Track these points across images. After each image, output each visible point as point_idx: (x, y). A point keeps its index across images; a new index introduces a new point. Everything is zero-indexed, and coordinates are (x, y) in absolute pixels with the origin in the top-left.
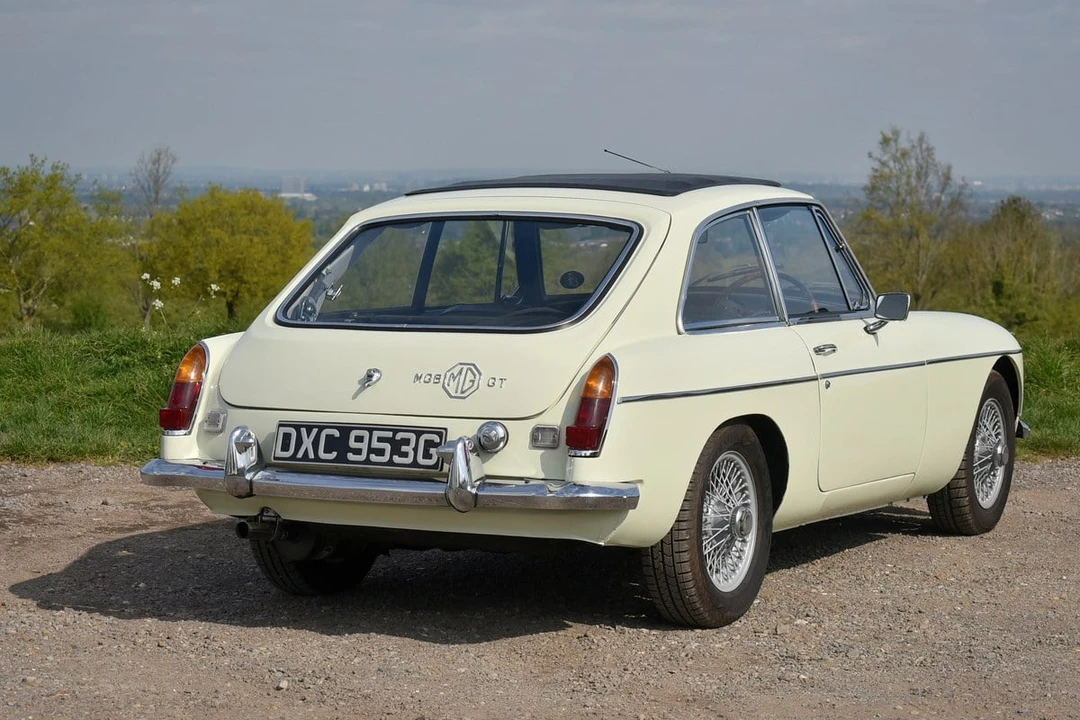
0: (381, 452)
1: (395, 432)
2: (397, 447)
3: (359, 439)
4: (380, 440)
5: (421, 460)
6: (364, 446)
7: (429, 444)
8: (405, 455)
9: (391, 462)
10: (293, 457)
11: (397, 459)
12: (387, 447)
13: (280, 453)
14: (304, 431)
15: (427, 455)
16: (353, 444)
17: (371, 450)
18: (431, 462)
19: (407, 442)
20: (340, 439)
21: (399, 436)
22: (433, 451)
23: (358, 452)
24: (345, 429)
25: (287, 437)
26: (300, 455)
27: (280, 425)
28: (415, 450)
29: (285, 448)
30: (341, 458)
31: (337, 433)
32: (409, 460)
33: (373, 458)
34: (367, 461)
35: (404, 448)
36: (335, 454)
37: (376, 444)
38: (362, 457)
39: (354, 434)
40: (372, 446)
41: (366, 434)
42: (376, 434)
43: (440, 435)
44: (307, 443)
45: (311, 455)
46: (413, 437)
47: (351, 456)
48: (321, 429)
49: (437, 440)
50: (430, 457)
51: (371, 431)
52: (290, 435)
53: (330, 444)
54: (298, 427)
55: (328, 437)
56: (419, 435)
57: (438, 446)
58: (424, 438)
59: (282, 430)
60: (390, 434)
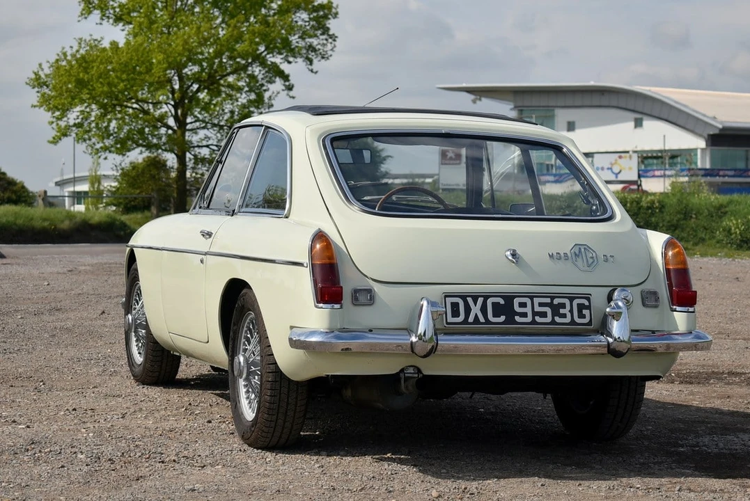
0: (544, 315)
1: (552, 298)
2: (556, 310)
3: (523, 305)
4: (541, 305)
5: (577, 320)
6: (528, 310)
7: (580, 307)
8: (564, 316)
9: (553, 322)
10: (465, 321)
11: (557, 319)
12: (548, 310)
13: (451, 319)
14: (470, 300)
15: (581, 316)
16: (517, 309)
17: (535, 314)
18: (586, 320)
19: (563, 306)
20: (506, 306)
21: (556, 301)
23: (524, 315)
24: (509, 298)
25: (455, 307)
26: (471, 319)
27: (446, 296)
28: (571, 311)
29: (456, 313)
30: (510, 320)
31: (502, 302)
32: (568, 320)
33: (538, 319)
34: (534, 322)
35: (562, 311)
36: (502, 318)
37: (537, 309)
38: (529, 319)
39: (516, 301)
40: (535, 310)
41: (528, 301)
42: (536, 301)
43: (588, 299)
44: (476, 310)
45: (482, 319)
46: (567, 302)
47: (517, 318)
48: (486, 298)
49: (587, 303)
50: (584, 317)
51: (532, 298)
52: (458, 304)
53: (498, 309)
54: (464, 297)
55: (494, 304)
56: (571, 299)
57: (589, 308)
58: (576, 302)
59: (449, 300)
60: (548, 300)
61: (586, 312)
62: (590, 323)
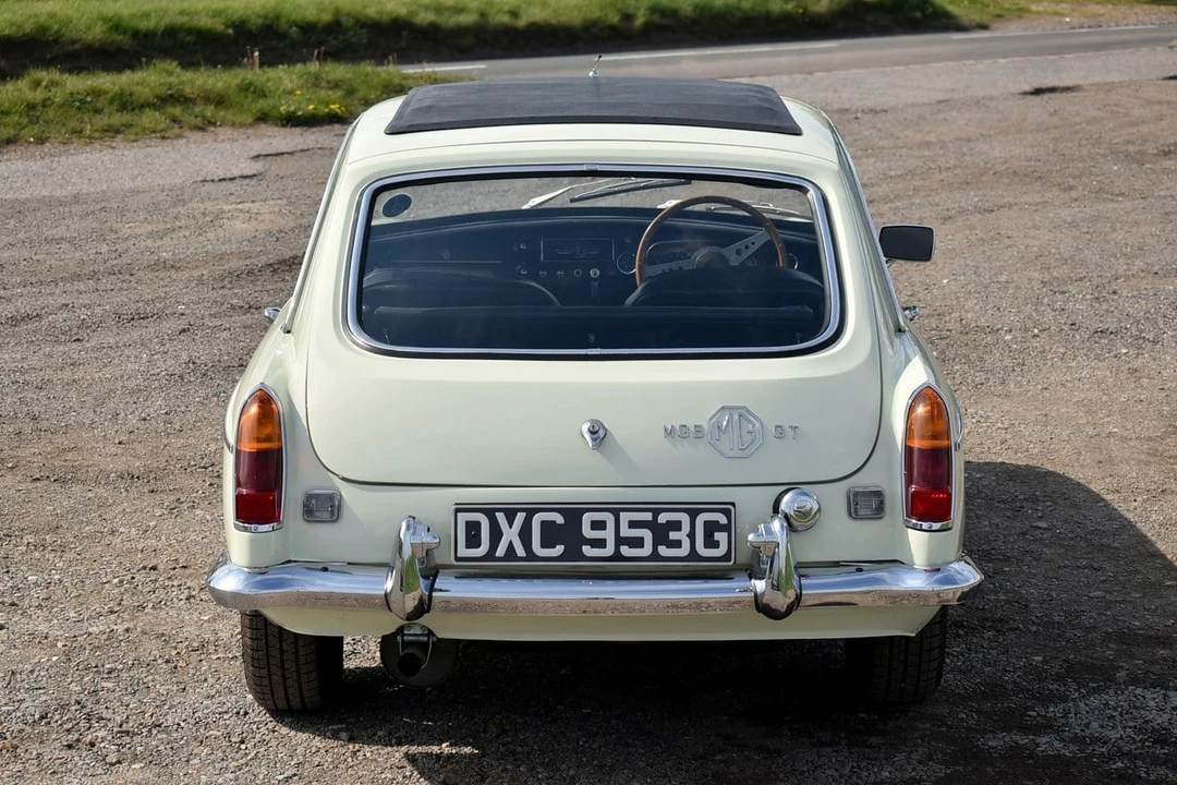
0: (639, 543)
1: (656, 513)
2: (661, 534)
3: (598, 525)
4: (633, 524)
5: (701, 550)
6: (608, 534)
7: (711, 528)
8: (678, 544)
9: (655, 556)
10: (490, 556)
11: (663, 551)
12: (647, 534)
13: (463, 552)
14: (500, 517)
15: (711, 543)
16: (587, 532)
17: (620, 541)
18: (721, 551)
19: (677, 526)
20: (567, 528)
21: (663, 518)
22: (718, 536)
23: (601, 543)
24: (573, 514)
25: (473, 527)
26: (500, 552)
27: (457, 511)
28: (692, 536)
29: (473, 539)
30: (573, 553)
31: (559, 519)
32: (684, 551)
33: (625, 551)
34: (617, 557)
35: (673, 535)
36: (559, 550)
37: (625, 532)
38: (609, 550)
39: (587, 518)
40: (622, 535)
41: (609, 518)
42: (625, 517)
43: (727, 513)
44: (510, 534)
45: (521, 552)
46: (685, 518)
47: (587, 550)
48: (531, 513)
49: (723, 520)
50: (716, 545)
51: (616, 513)
52: (478, 524)
53: (550, 534)
54: (490, 513)
55: (543, 523)
56: (693, 514)
57: (726, 528)
58: (701, 519)
59: (463, 517)
60: (648, 516)
61: (721, 537)
62: (726, 557)
